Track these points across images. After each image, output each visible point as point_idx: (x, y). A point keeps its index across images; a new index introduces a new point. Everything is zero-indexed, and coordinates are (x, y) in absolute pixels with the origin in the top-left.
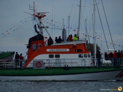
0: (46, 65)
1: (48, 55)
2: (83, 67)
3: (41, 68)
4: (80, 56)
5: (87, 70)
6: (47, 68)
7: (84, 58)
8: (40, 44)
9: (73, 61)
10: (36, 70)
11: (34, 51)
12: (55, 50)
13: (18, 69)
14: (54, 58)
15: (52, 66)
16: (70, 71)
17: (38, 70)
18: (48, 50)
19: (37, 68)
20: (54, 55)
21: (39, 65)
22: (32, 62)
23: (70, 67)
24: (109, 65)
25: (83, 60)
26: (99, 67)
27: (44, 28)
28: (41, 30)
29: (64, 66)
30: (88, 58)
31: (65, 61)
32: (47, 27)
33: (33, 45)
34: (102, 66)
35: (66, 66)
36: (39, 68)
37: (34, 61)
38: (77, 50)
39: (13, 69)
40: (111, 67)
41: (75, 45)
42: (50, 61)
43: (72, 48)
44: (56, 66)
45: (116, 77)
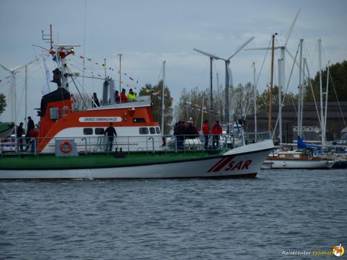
0: (80, 149)
1: (81, 129)
2: (150, 153)
3: (71, 154)
4: (143, 131)
5: (157, 158)
6: (82, 154)
7: (149, 134)
8: (65, 107)
9: (132, 140)
10: (60, 157)
11: (54, 120)
12: (96, 119)
13: (27, 155)
14: (94, 135)
15: (92, 151)
16: (128, 159)
17: (65, 157)
18: (82, 120)
19: (63, 155)
20: (94, 129)
21: (66, 148)
22: (52, 142)
23: (126, 153)
24: (196, 148)
25: (148, 138)
26: (179, 152)
27: (71, 75)
28: (66, 80)
29: (114, 150)
30: (156, 134)
31: (117, 140)
32: (77, 75)
33: (51, 109)
34: (185, 150)
35: (118, 150)
36: (67, 155)
37: (57, 141)
38: (137, 119)
39: (17, 156)
40: (201, 151)
41: (133, 109)
42: (88, 141)
43: (126, 116)
44: (98, 150)
45: (209, 171)
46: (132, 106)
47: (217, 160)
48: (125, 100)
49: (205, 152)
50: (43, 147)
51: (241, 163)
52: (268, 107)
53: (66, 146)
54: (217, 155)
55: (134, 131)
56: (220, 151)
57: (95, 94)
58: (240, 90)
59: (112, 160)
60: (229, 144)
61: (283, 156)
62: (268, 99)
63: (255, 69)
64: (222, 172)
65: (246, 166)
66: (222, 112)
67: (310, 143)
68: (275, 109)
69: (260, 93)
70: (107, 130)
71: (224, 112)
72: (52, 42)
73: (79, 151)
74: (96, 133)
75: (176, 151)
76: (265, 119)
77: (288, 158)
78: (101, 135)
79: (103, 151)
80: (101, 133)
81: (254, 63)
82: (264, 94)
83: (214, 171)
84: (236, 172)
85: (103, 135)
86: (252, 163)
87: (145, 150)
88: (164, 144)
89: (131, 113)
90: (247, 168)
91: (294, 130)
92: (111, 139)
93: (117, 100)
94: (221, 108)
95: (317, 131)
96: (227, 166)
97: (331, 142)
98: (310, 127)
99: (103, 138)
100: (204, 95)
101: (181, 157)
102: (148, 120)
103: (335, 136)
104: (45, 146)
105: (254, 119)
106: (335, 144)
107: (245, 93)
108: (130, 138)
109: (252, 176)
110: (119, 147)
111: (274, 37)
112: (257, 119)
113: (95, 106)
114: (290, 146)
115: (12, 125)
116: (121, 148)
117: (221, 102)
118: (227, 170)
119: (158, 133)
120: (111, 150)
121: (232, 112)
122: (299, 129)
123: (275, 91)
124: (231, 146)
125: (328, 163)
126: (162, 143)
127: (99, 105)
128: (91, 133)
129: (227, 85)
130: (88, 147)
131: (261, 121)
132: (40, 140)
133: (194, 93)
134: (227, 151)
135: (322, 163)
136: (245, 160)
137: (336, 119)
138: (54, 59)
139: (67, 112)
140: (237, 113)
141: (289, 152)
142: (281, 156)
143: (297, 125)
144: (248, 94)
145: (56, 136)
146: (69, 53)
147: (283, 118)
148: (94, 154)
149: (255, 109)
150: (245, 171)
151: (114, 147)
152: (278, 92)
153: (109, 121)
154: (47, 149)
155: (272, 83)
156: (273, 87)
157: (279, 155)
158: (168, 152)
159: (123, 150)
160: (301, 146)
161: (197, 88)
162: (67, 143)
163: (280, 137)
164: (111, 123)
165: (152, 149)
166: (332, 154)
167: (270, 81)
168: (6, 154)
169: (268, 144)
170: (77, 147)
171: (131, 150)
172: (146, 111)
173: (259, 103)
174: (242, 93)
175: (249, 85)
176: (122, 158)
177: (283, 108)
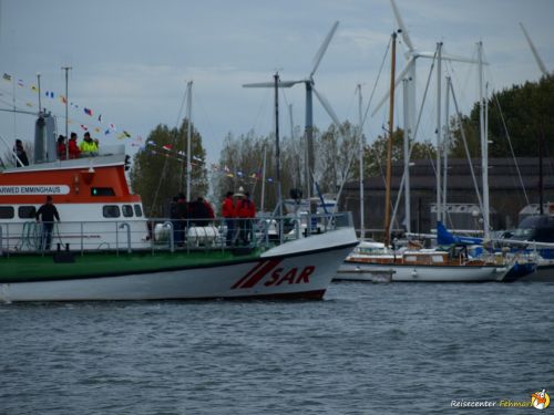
2: (123, 253)
4: (111, 212)
5: (137, 262)
7: (122, 218)
9: (87, 230)
12: (20, 190)
14: (16, 218)
15: (12, 249)
16: (81, 265)
23: (78, 253)
24: (211, 243)
25: (119, 224)
26: (177, 252)
29: (54, 247)
30: (135, 218)
31: (59, 229)
34: (188, 247)
35: (62, 248)
38: (98, 189)
41: (92, 171)
42: (4, 230)
43: (78, 184)
44: (25, 248)
45: (235, 287)
46: (89, 165)
47: (250, 266)
48: (76, 153)
49: (226, 250)
51: (294, 271)
52: (385, 168)
54: (248, 257)
55: (93, 211)
56: (254, 249)
57: (18, 142)
58: (329, 136)
59: (49, 266)
60: (271, 236)
61: (413, 259)
62: (385, 153)
63: (361, 98)
64: (260, 288)
65: (305, 277)
66: (299, 175)
67: (463, 234)
68: (397, 171)
69: (370, 142)
70: (41, 210)
71: (302, 176)
74: (21, 216)
75: (172, 249)
76: (378, 189)
77: (421, 262)
78: (30, 220)
79: (33, 249)
80: (31, 217)
81: (359, 86)
82: (377, 144)
84: (286, 288)
85: (34, 220)
86: (316, 271)
87: (113, 247)
88: (151, 236)
89: (87, 177)
90: (306, 281)
91: (433, 210)
92: (49, 227)
93: (61, 155)
94: (298, 169)
95: (475, 213)
96: (268, 277)
97: (502, 232)
98: (462, 205)
99: (34, 226)
100: (265, 144)
101: (181, 260)
102: (118, 191)
103: (508, 220)
105: (359, 189)
106: (508, 236)
107: (340, 141)
108: (82, 223)
109: (316, 296)
110: (64, 241)
111: (395, 36)
112: (364, 189)
113: (19, 165)
114: (424, 239)
116: (68, 245)
117: (297, 157)
118: (268, 284)
119: (139, 214)
120: (48, 247)
121: (318, 177)
122: (440, 209)
123: (397, 138)
124: (275, 240)
125: (495, 272)
126: (146, 235)
127: (26, 163)
128: (12, 216)
129: (310, 129)
130: (4, 242)
131: (372, 194)
133: (247, 142)
134: (267, 249)
135: (485, 271)
136: (301, 265)
137: (510, 190)
140: (326, 178)
141: (424, 251)
142: (409, 259)
143: (436, 201)
144: (346, 143)
147: (411, 189)
148: (17, 255)
149: (361, 169)
150: (303, 287)
151: (55, 242)
152: (403, 140)
153: (46, 193)
155: (391, 123)
156: (395, 130)
157: (405, 256)
158: (157, 252)
159: (72, 248)
160: (444, 239)
161: (252, 131)
163: (407, 222)
164: (49, 197)
165: (123, 246)
166: (504, 255)
167: (388, 120)
169: (346, 235)
171: (86, 247)
172: (115, 175)
173: (369, 159)
174: (334, 143)
175: (347, 125)
176: (68, 263)
177: (411, 169)
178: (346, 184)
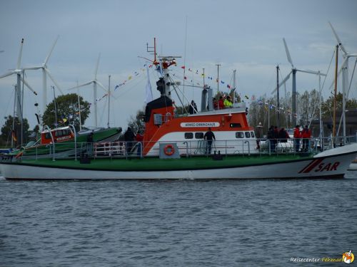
0: (182, 152)
1: (183, 134)
2: (246, 155)
3: (174, 157)
4: (239, 135)
5: (252, 160)
6: (183, 156)
7: (245, 138)
8: (168, 114)
9: (229, 144)
10: (164, 159)
11: (158, 125)
12: (196, 125)
13: (134, 158)
14: (194, 139)
15: (193, 154)
16: (226, 161)
17: (168, 159)
18: (183, 125)
19: (166, 157)
20: (194, 133)
21: (169, 151)
22: (157, 145)
23: (224, 156)
24: (289, 150)
25: (244, 141)
26: (272, 155)
27: (173, 84)
28: (169, 88)
29: (213, 153)
30: (251, 138)
31: (215, 144)
32: (178, 84)
33: (155, 115)
34: (278, 153)
35: (217, 153)
36: (170, 157)
37: (160, 145)
38: (233, 124)
39: (125, 158)
40: (292, 154)
41: (230, 115)
42: (189, 145)
43: (224, 122)
44: (199, 153)
45: (300, 172)
46: (229, 112)
47: (308, 162)
49: (296, 154)
50: (148, 150)
51: (330, 164)
52: (332, 113)
53: (169, 149)
54: (307, 157)
55: (231, 135)
56: (310, 154)
57: (193, 101)
58: (305, 97)
59: (211, 162)
60: (319, 147)
62: (333, 106)
64: (313, 173)
65: (335, 167)
68: (339, 114)
69: (325, 100)
70: (206, 134)
72: (155, 54)
73: (180, 153)
74: (196, 137)
75: (270, 154)
79: (203, 153)
80: (201, 138)
82: (328, 101)
83: (305, 172)
84: (326, 173)
86: (340, 165)
87: (241, 152)
88: (258, 147)
89: (228, 118)
90: (335, 169)
92: (210, 143)
93: (215, 107)
96: (317, 168)
99: (203, 142)
100: (272, 101)
101: (274, 159)
102: (243, 125)
104: (149, 149)
105: (319, 124)
107: (310, 99)
108: (227, 141)
109: (340, 177)
110: (218, 150)
111: (337, 47)
112: (322, 123)
115: (120, 130)
117: (288, 107)
118: (316, 171)
119: (253, 137)
120: (210, 153)
123: (339, 98)
124: (320, 149)
126: (256, 147)
128: (192, 137)
129: (295, 93)
130: (189, 150)
132: (145, 144)
133: (263, 99)
134: (316, 154)
136: (333, 162)
138: (158, 69)
139: (169, 118)
140: (303, 118)
144: (313, 100)
145: (160, 140)
146: (171, 64)
147: (346, 123)
148: (195, 156)
149: (321, 114)
150: (333, 172)
151: (213, 150)
152: (342, 99)
154: (152, 152)
155: (335, 90)
156: (337, 93)
158: (263, 155)
159: (221, 153)
162: (170, 147)
164: (210, 128)
165: (247, 152)
167: (334, 88)
168: (115, 156)
170: (179, 150)
171: (228, 153)
172: (241, 117)
173: (324, 109)
174: (308, 100)
175: (314, 92)
176: (220, 160)
177: (346, 113)
178: (313, 121)
